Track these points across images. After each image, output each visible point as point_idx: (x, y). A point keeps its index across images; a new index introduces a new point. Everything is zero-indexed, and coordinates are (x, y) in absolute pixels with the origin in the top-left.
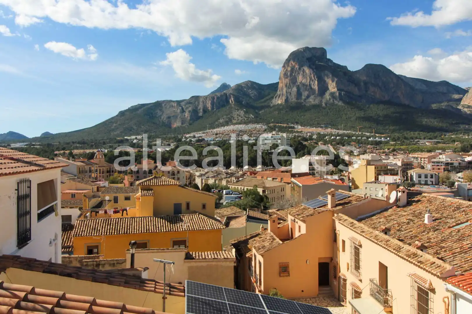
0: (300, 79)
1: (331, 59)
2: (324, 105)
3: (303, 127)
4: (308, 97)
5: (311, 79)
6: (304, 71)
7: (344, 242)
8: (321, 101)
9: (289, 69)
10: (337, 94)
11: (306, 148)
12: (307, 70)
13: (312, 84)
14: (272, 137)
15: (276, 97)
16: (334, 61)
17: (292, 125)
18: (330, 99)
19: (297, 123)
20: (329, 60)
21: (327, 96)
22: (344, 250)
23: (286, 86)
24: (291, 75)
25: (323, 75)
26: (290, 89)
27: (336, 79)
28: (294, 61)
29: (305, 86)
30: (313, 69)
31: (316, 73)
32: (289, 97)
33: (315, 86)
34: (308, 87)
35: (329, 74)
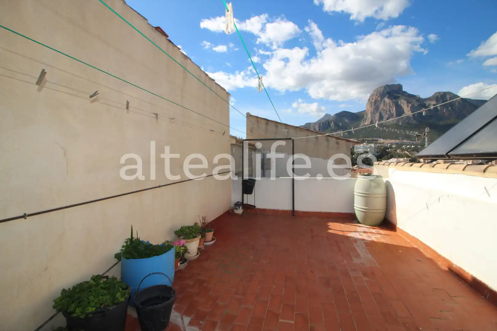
0: (382, 106)
2: (400, 124)
3: (384, 140)
4: (388, 118)
5: (390, 106)
6: (384, 101)
8: (398, 121)
9: (373, 101)
10: (412, 116)
11: (389, 154)
12: (387, 100)
13: (391, 109)
14: (363, 147)
15: (363, 120)
16: (409, 93)
17: (376, 139)
18: (405, 119)
19: (380, 137)
20: (405, 92)
21: (403, 117)
23: (371, 113)
24: (375, 105)
25: (399, 103)
26: (374, 115)
27: (410, 105)
28: (377, 95)
29: (385, 112)
30: (392, 99)
31: (394, 102)
32: (373, 119)
33: (394, 111)
34: (388, 112)
35: (405, 102)
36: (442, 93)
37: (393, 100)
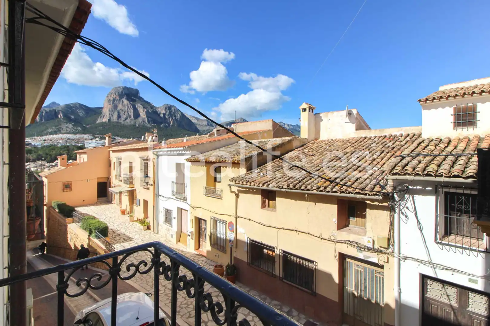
0: (120, 106)
1: (143, 97)
2: (137, 125)
3: (122, 139)
4: (126, 119)
5: (128, 107)
6: (123, 102)
7: (114, 163)
8: (135, 123)
9: (112, 99)
10: (147, 120)
12: (125, 101)
13: (129, 111)
14: (95, 142)
15: (101, 117)
16: (145, 99)
17: (114, 137)
18: (141, 122)
19: (118, 136)
20: (141, 98)
21: (140, 120)
22: (114, 169)
23: (109, 110)
24: (113, 103)
25: (137, 106)
26: (112, 113)
27: (145, 110)
28: (115, 94)
29: (124, 112)
30: (129, 101)
31: (132, 104)
32: (112, 118)
33: (131, 113)
34: (126, 113)
35: (141, 106)
36: (169, 106)
37: (131, 103)
